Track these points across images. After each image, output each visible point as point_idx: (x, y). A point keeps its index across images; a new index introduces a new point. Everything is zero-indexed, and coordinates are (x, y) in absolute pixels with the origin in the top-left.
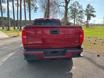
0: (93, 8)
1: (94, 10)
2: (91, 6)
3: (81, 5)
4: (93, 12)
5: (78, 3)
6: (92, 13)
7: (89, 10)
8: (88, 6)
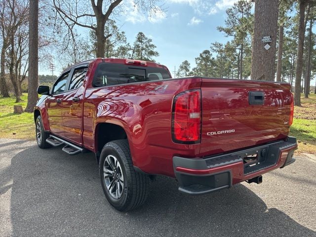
0: (151, 43)
1: (155, 50)
2: (146, 39)
3: (123, 33)
4: (152, 53)
5: (115, 24)
6: (151, 57)
7: (143, 49)
8: (141, 38)
